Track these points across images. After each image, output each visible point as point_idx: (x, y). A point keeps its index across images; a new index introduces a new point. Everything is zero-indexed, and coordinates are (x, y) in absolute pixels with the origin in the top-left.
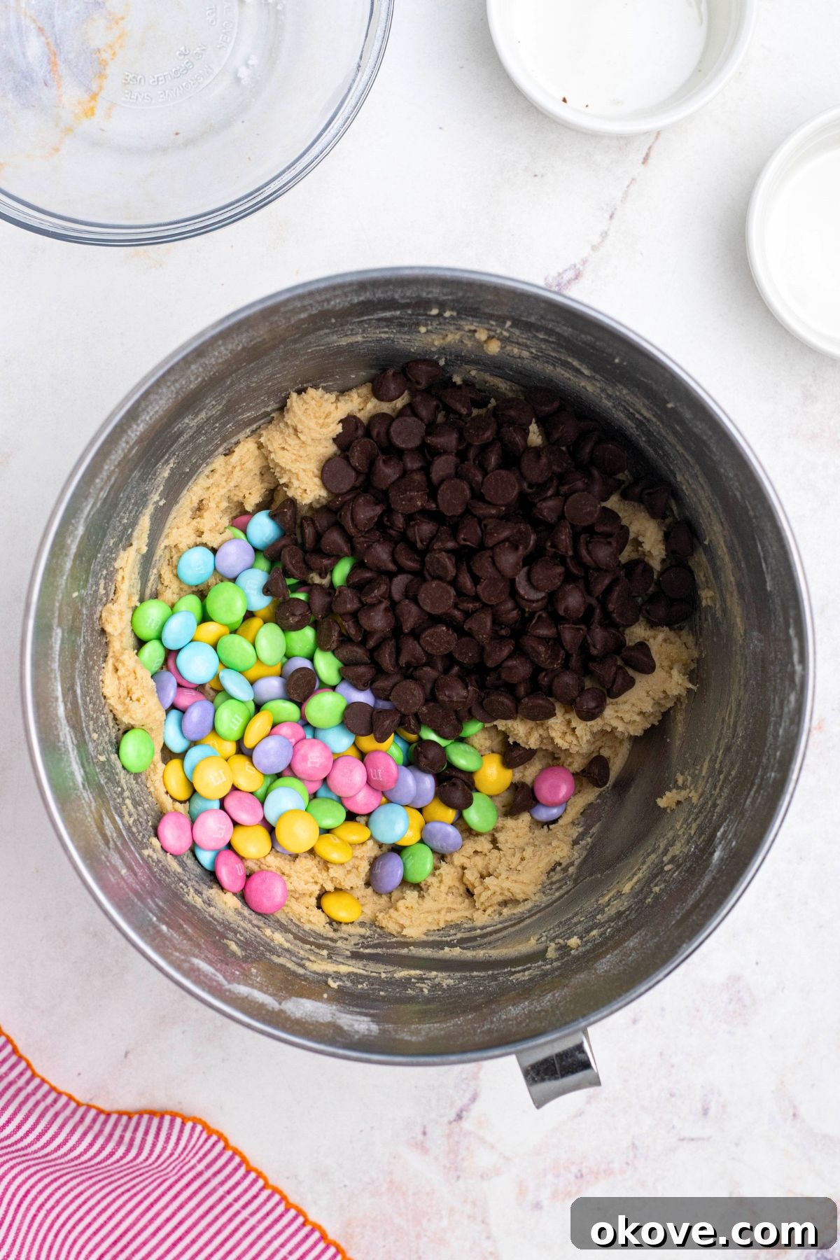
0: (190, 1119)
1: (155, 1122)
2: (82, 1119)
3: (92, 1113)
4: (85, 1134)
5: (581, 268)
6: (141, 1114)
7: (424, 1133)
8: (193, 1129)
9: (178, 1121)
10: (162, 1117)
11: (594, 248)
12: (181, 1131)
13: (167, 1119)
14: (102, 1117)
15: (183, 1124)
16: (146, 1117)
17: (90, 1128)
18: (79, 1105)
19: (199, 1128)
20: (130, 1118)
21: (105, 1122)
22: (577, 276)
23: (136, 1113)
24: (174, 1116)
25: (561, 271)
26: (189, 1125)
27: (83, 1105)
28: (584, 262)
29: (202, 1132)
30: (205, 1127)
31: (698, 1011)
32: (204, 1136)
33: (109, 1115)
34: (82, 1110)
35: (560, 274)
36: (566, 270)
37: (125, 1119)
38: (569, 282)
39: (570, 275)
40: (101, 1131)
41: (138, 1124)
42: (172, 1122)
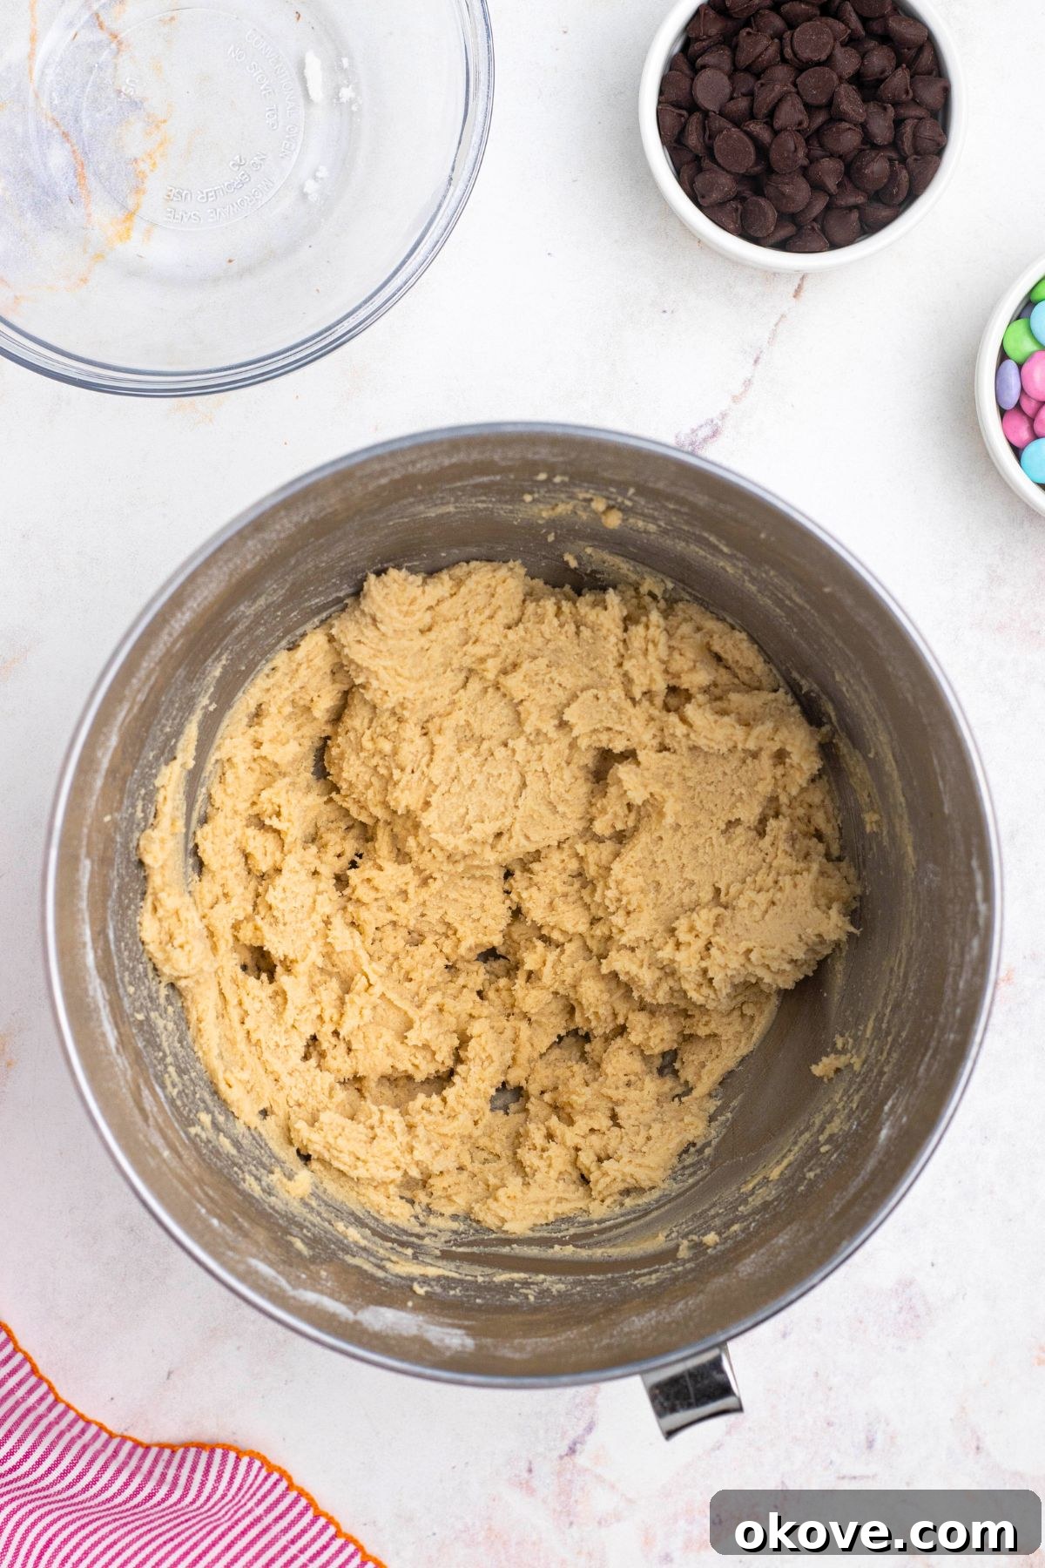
0: (245, 1453)
1: (204, 1456)
2: (116, 1453)
3: (128, 1446)
4: (119, 1471)
5: (720, 423)
6: (187, 1447)
7: (530, 1471)
8: (250, 1465)
9: (232, 1456)
10: (212, 1451)
11: (736, 399)
12: (236, 1468)
13: (219, 1453)
14: (140, 1451)
15: (238, 1459)
16: (193, 1451)
17: (125, 1463)
18: (111, 1436)
19: (257, 1464)
20: (173, 1452)
21: (144, 1456)
22: (715, 434)
23: (181, 1446)
24: (227, 1449)
25: (695, 428)
26: (245, 1460)
27: (116, 1436)
28: (724, 416)
29: (260, 1468)
30: (265, 1462)
31: (861, 1322)
32: (264, 1473)
33: (148, 1448)
34: (115, 1442)
35: (693, 431)
36: (701, 426)
37: (167, 1453)
38: (705, 440)
39: (702, 434)
40: (138, 1468)
41: (183, 1459)
42: (225, 1457)
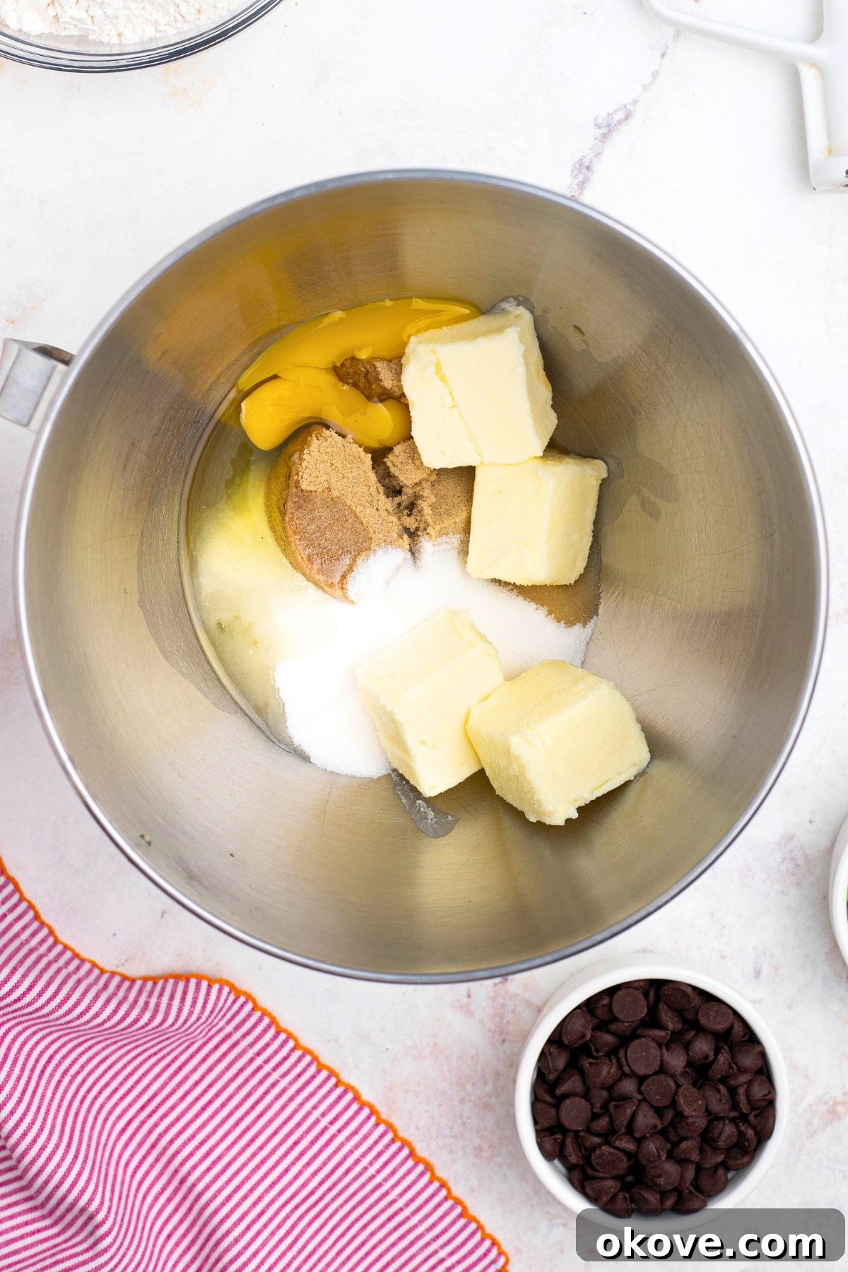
0: (215, 982)
1: (181, 985)
2: (106, 986)
3: (117, 979)
4: (108, 1001)
5: (632, 108)
6: (166, 979)
7: (469, 996)
8: (220, 991)
9: (204, 984)
10: (188, 981)
11: (645, 88)
12: (208, 994)
13: (193, 982)
14: (127, 984)
15: (210, 987)
16: (171, 981)
17: (114, 994)
18: (102, 972)
19: (226, 990)
20: (155, 984)
21: (130, 989)
22: (628, 117)
23: (160, 978)
24: (200, 979)
25: (611, 112)
26: (216, 987)
27: (106, 972)
28: (635, 102)
29: (229, 993)
30: (233, 988)
31: (750, 870)
32: (232, 997)
33: (133, 981)
34: (105, 977)
35: (609, 115)
36: (616, 111)
37: (150, 984)
38: (620, 122)
39: (621, 115)
40: (125, 998)
41: (163, 989)
42: (198, 985)
